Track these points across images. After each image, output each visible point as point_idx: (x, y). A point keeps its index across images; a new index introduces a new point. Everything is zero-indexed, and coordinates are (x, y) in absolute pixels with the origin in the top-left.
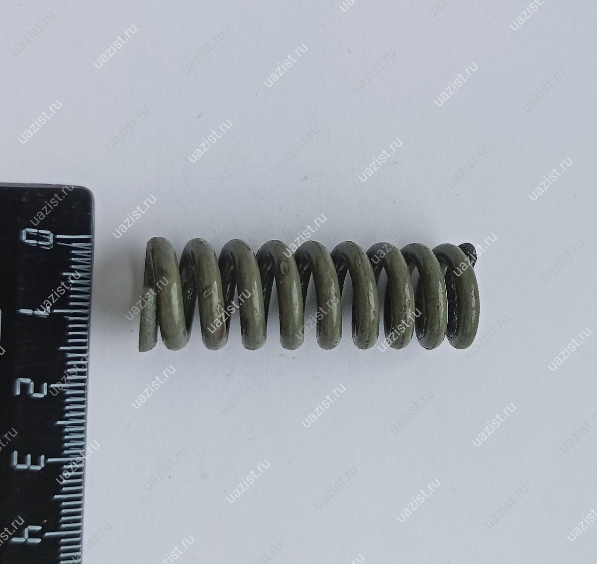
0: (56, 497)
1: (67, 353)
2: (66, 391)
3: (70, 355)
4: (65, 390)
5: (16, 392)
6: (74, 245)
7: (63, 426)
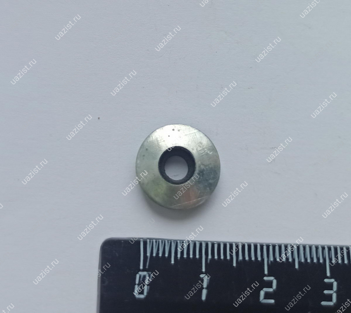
1: (239, 261)
3: (241, 258)
4: (270, 262)
5: (272, 303)
6: (148, 254)
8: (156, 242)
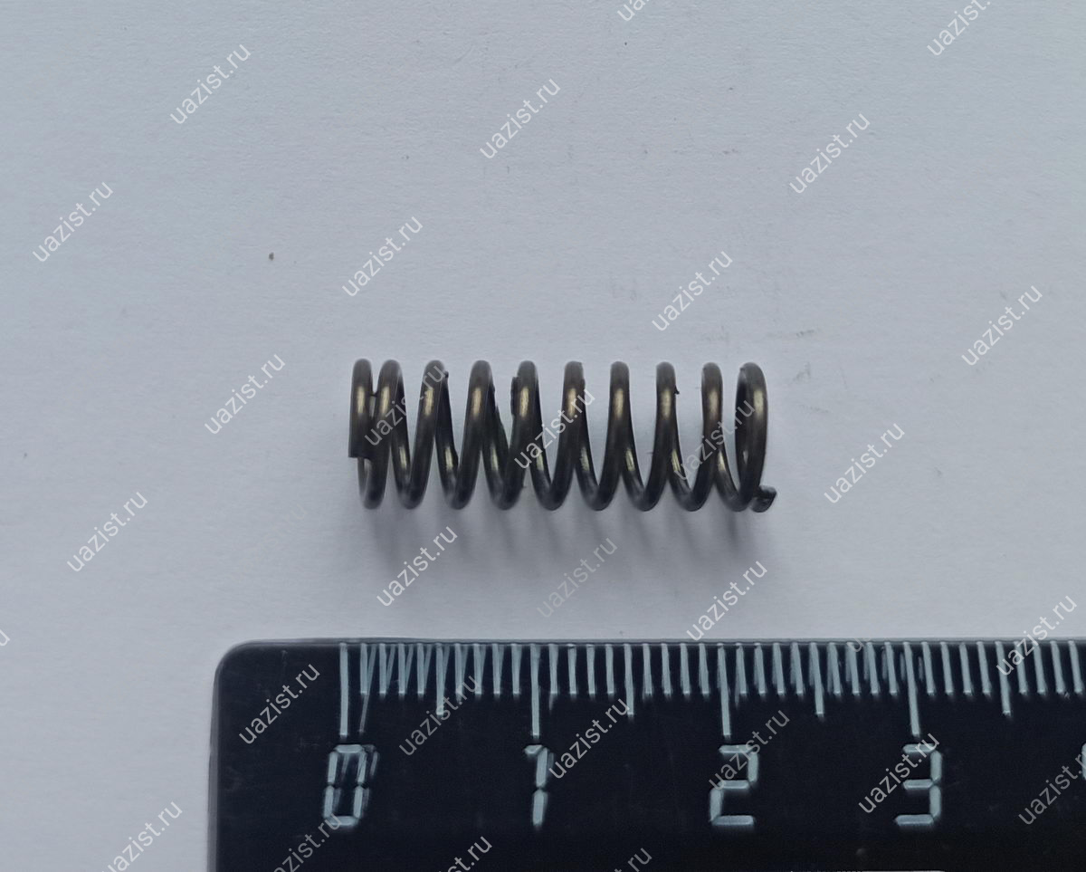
0: (1007, 710)
1: (643, 698)
2: (740, 696)
3: (648, 689)
4: (737, 699)
5: (746, 826)
6: (365, 690)
7: (829, 698)
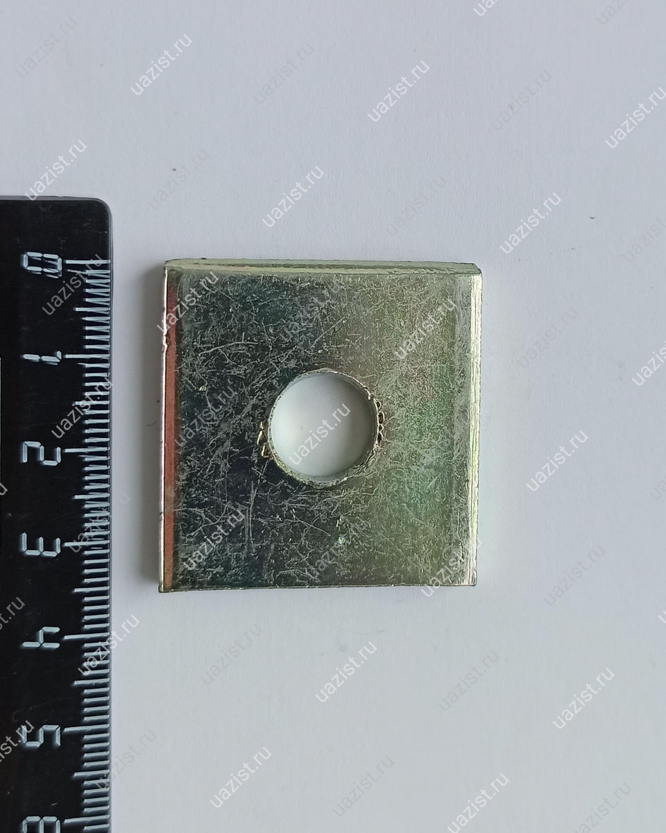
8: (107, 284)
